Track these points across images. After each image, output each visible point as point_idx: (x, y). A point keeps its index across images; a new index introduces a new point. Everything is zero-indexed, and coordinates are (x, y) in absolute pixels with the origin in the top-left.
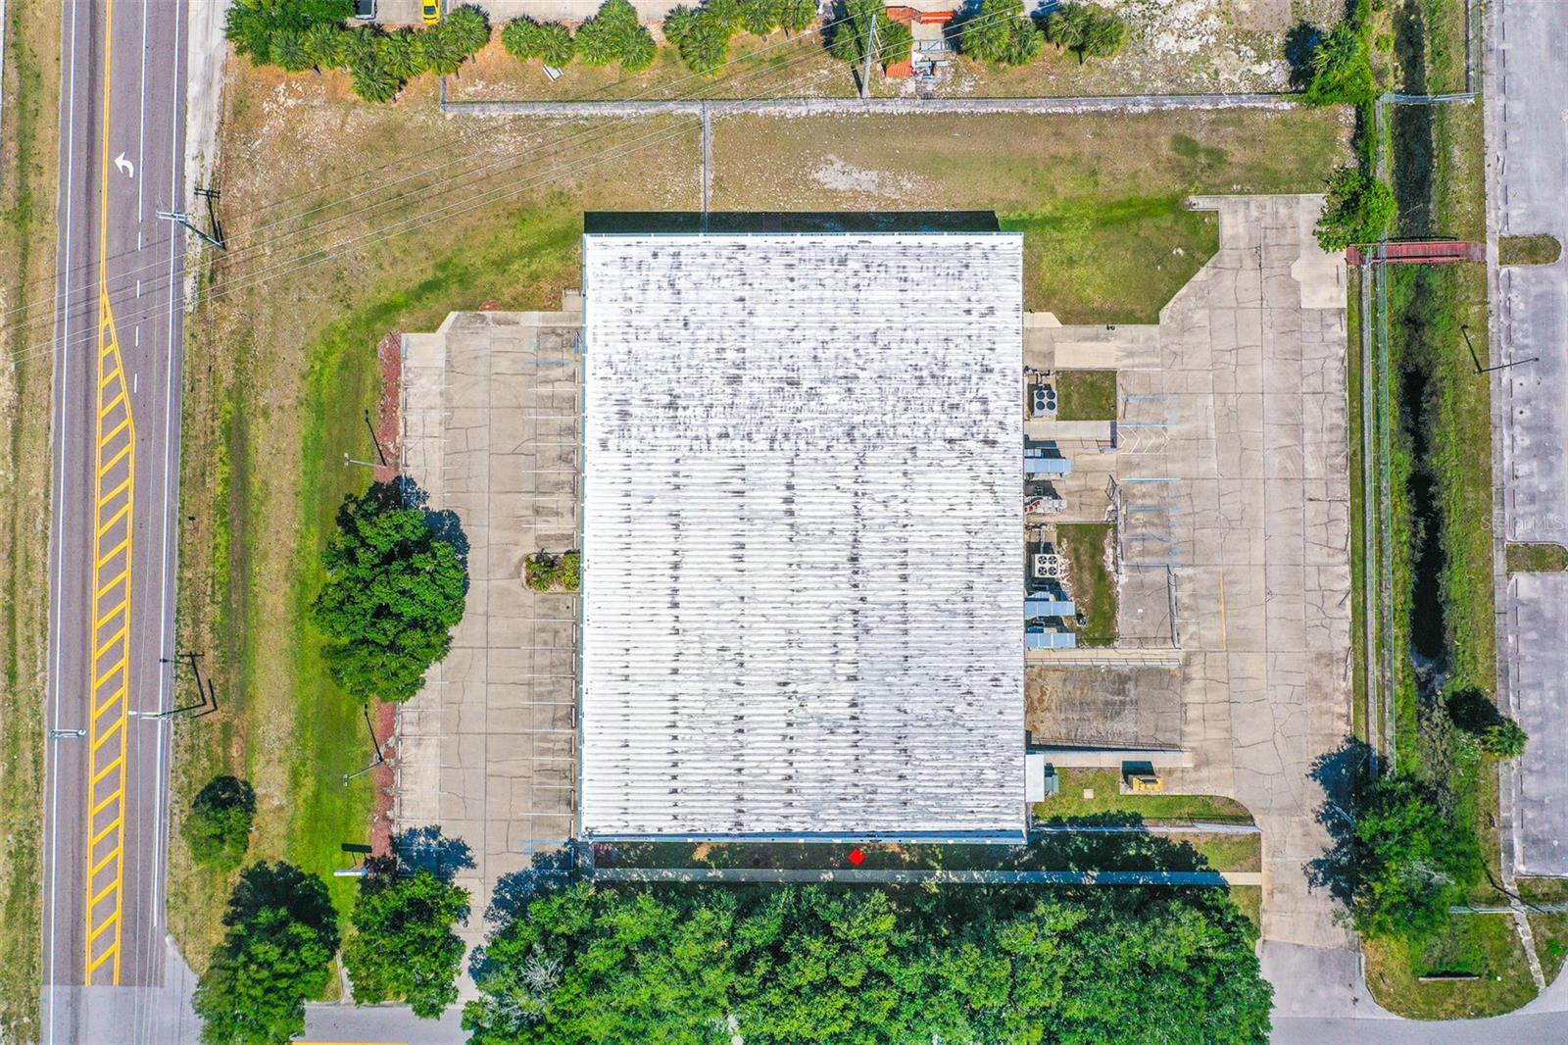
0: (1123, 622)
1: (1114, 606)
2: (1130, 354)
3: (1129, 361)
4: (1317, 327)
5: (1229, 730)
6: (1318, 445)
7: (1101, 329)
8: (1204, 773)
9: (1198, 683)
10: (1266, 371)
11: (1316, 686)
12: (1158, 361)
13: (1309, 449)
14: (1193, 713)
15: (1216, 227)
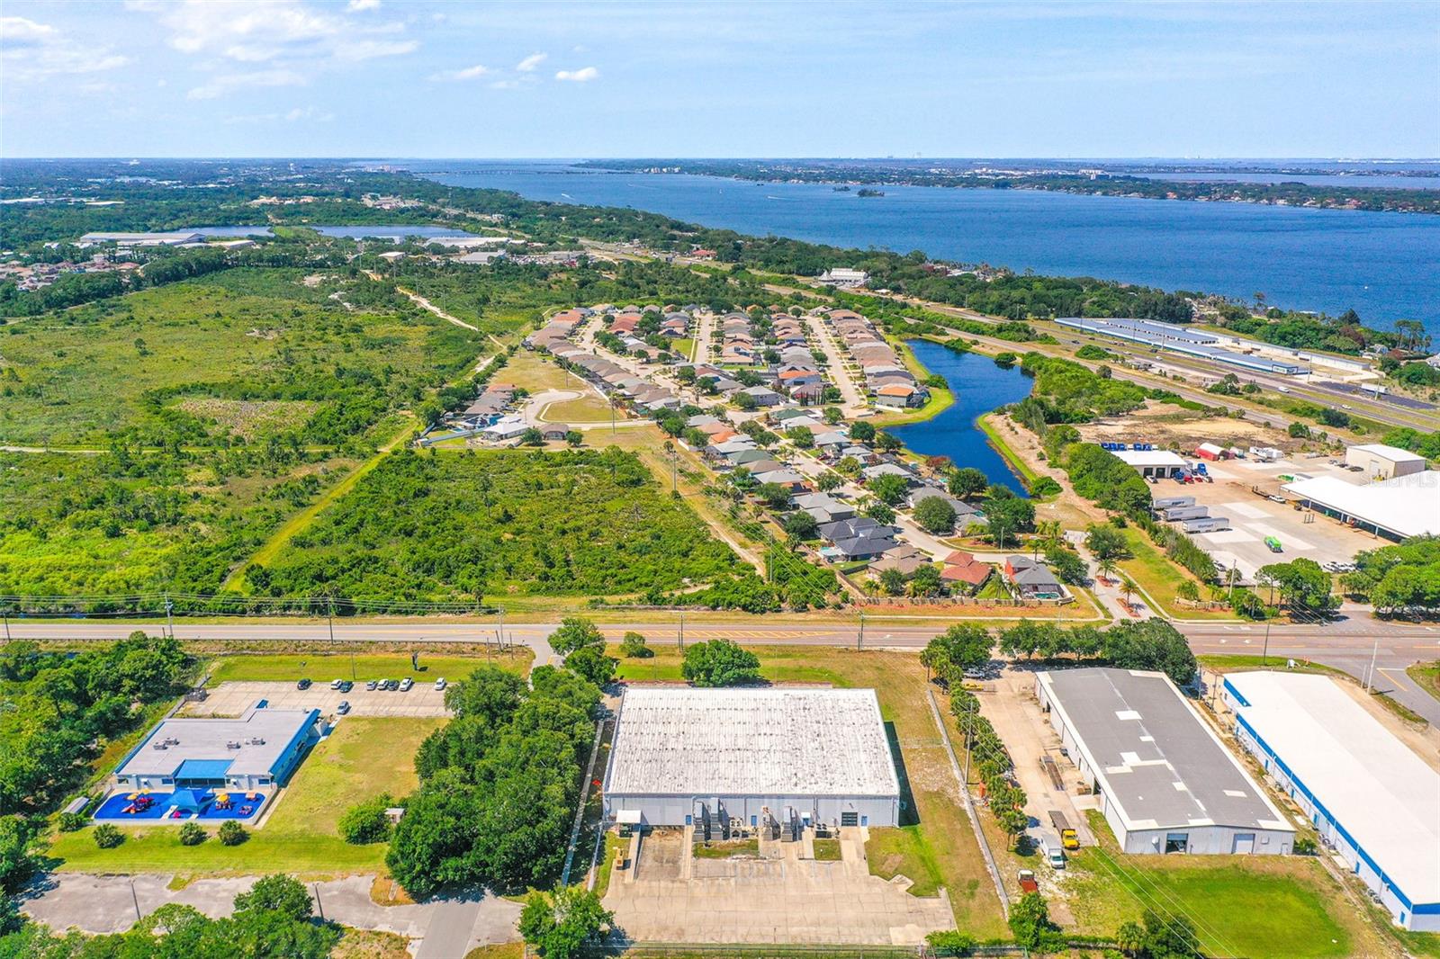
0: (705, 862)
1: (714, 858)
2: (852, 865)
3: (847, 864)
4: (879, 933)
5: (643, 896)
6: (808, 932)
7: (863, 853)
8: (621, 888)
9: (670, 885)
10: (850, 914)
11: (666, 929)
12: (850, 872)
13: (805, 929)
14: (654, 884)
15: (930, 896)
